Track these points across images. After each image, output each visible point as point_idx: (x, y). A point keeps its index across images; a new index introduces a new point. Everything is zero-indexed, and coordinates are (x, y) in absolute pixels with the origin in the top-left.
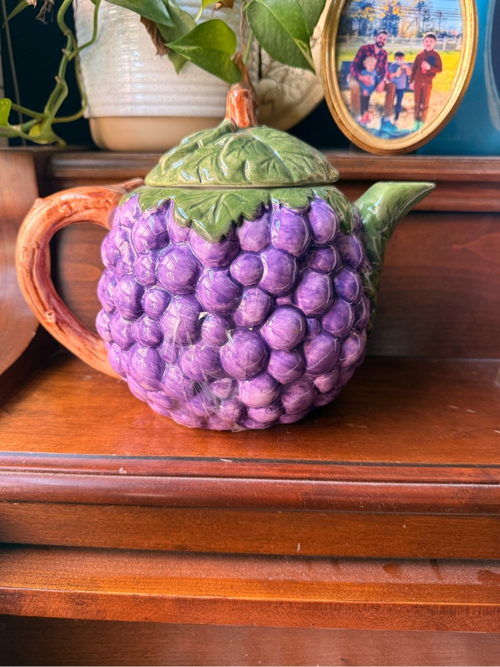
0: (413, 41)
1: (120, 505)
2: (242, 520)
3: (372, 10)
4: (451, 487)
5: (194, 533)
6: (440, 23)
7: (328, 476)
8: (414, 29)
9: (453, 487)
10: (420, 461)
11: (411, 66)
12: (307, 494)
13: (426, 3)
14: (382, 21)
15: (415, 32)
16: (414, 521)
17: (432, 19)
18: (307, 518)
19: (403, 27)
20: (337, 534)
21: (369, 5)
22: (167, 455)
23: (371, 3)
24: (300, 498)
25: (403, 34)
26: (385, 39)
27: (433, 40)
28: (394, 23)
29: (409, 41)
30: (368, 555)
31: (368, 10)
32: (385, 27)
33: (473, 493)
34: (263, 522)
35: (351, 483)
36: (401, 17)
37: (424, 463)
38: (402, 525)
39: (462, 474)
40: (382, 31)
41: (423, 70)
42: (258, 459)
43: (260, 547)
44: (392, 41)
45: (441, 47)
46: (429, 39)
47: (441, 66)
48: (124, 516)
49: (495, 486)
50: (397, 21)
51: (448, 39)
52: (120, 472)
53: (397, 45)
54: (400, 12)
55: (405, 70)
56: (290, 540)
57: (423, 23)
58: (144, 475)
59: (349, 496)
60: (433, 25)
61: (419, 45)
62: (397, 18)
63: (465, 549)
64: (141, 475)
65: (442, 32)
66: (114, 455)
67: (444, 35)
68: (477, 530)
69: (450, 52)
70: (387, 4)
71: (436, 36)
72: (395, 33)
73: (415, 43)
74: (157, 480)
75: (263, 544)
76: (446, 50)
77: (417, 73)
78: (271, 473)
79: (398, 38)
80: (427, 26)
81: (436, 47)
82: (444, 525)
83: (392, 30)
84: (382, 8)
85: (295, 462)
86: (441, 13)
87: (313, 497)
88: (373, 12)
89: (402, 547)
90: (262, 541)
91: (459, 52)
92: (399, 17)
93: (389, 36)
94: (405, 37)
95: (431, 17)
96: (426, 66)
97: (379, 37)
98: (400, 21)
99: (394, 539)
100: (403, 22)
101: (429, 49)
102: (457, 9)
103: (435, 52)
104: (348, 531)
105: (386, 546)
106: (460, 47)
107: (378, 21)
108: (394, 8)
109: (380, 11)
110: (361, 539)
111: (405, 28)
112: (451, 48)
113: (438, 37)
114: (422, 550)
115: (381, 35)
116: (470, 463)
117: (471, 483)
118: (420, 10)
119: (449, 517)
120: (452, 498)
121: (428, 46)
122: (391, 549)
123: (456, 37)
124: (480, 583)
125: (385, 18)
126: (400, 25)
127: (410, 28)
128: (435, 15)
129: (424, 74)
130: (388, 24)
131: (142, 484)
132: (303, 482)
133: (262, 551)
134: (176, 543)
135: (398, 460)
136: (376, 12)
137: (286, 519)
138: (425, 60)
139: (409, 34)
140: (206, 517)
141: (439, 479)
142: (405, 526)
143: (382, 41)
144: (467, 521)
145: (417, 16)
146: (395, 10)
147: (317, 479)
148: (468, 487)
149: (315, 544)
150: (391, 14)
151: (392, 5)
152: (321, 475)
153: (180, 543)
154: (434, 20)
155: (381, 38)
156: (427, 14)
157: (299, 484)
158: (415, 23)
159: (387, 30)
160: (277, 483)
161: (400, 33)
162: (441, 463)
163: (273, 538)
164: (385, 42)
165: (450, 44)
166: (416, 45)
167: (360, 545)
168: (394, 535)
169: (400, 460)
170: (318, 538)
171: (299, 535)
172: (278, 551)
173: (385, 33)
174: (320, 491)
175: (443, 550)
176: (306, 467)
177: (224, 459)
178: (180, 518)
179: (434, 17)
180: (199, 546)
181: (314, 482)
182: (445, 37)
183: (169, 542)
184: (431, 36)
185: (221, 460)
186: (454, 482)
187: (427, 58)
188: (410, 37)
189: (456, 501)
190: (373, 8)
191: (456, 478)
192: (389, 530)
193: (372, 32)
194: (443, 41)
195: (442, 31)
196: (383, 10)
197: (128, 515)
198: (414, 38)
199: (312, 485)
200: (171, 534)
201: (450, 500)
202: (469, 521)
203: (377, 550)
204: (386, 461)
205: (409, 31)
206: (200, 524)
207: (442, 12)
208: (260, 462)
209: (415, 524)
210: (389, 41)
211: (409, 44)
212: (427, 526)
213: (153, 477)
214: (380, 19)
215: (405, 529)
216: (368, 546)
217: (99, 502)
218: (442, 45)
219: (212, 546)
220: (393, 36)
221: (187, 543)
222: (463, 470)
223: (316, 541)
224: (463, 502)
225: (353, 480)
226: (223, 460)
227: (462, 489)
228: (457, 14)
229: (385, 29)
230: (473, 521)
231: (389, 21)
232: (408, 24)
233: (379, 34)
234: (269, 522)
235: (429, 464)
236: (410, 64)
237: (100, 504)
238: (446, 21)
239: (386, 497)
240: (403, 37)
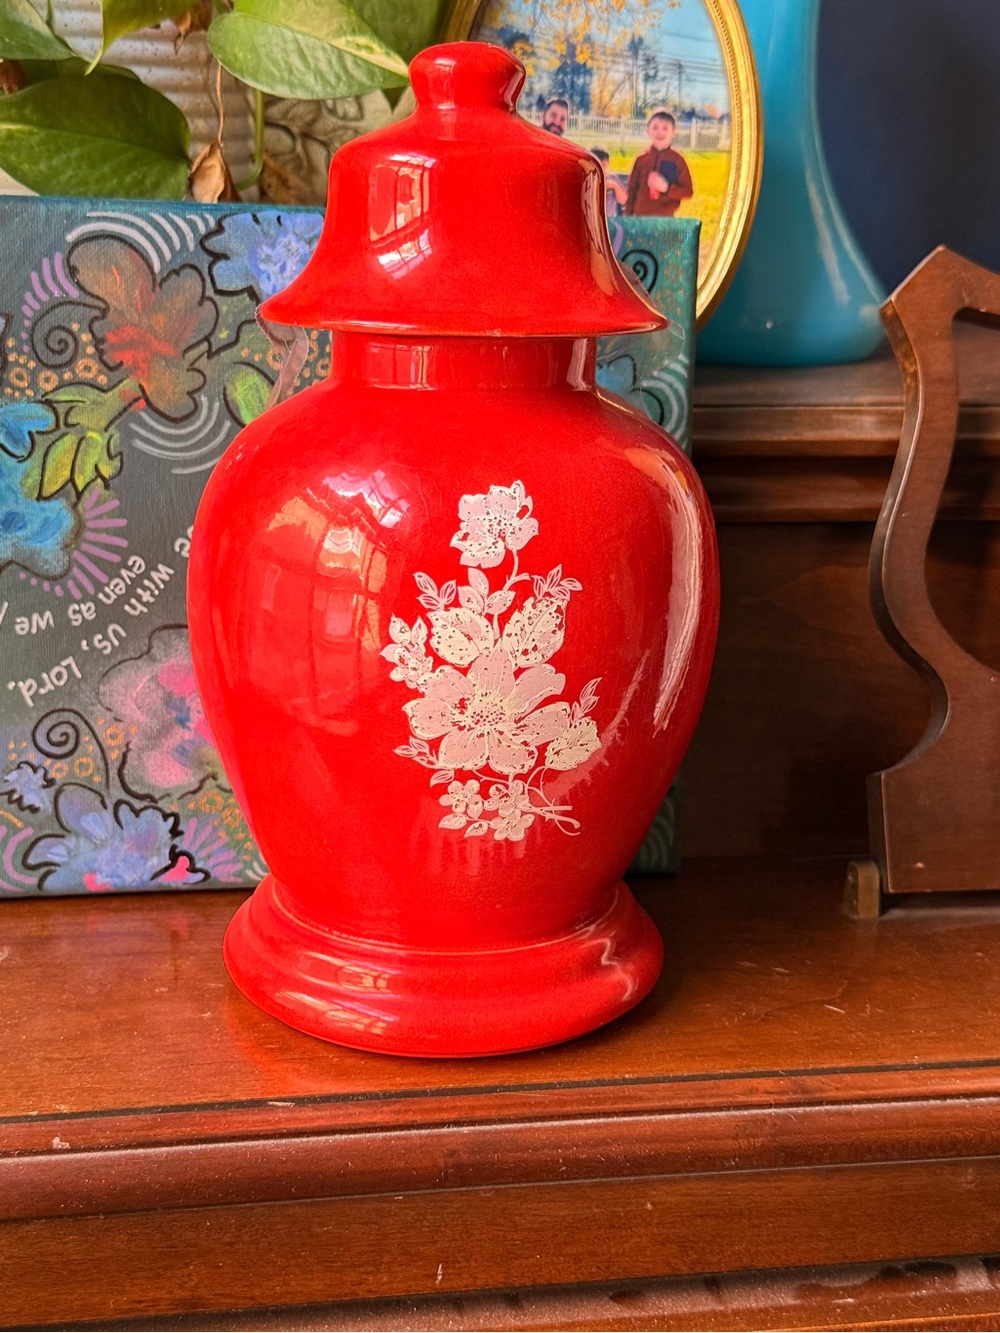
0: (626, 126)
1: (60, 1217)
2: (322, 1225)
3: (530, 50)
4: (732, 1116)
5: (218, 1267)
6: (680, 87)
7: (493, 1114)
8: (624, 97)
9: (736, 1117)
10: (672, 1071)
11: (627, 182)
12: (453, 1153)
13: (647, 42)
14: (554, 77)
15: (628, 103)
16: (667, 1194)
17: (664, 79)
18: (456, 1206)
19: (601, 92)
20: (516, 1237)
21: (523, 38)
22: (152, 1104)
23: (527, 33)
24: (441, 1162)
25: (603, 110)
26: (562, 119)
27: (670, 126)
28: (580, 81)
29: (617, 124)
30: (581, 1277)
31: (522, 49)
32: (560, 91)
33: (775, 1125)
34: (366, 1223)
35: (539, 1124)
36: (595, 70)
37: (679, 1074)
38: (644, 1204)
39: (752, 1091)
40: (555, 98)
41: (652, 192)
42: (349, 1095)
43: (359, 1284)
44: (580, 124)
45: (687, 141)
46: (657, 121)
47: (691, 185)
48: (66, 1243)
49: (817, 1108)
50: (588, 78)
51: (701, 123)
52: (55, 1147)
53: (591, 132)
54: (592, 58)
55: (613, 190)
56: (421, 1260)
57: (645, 87)
58: (109, 1149)
59: (536, 1149)
60: (667, 91)
61: (639, 134)
62: (588, 72)
63: (772, 1247)
64: (102, 1149)
65: (688, 110)
66: (35, 1113)
67: (690, 115)
68: (790, 1203)
69: (706, 154)
70: (562, 38)
71: (675, 118)
72: (584, 104)
73: (631, 131)
74: (138, 1157)
75: (365, 1276)
76: (698, 150)
77: (640, 197)
78: (378, 1119)
79: (593, 116)
80: (653, 92)
81: (676, 139)
82: (725, 1198)
83: (577, 99)
84: (551, 46)
85: (424, 1093)
86: (680, 66)
87: (465, 1157)
88: (533, 54)
89: (648, 1253)
90: (362, 1269)
91: (724, 155)
92: (592, 68)
93: (572, 113)
94: (608, 116)
95: (661, 74)
96: (658, 183)
97: (549, 112)
98: (595, 78)
99: (631, 1237)
100: (601, 82)
101: (661, 145)
102: (715, 60)
103: (674, 152)
104: (537, 1225)
105: (617, 1255)
106: (728, 142)
107: (545, 75)
108: (579, 49)
109: (547, 54)
110: (566, 1243)
111: (606, 95)
112: (708, 143)
113: (680, 118)
114: (688, 1255)
115: (554, 108)
116: (769, 1069)
117: (770, 1106)
118: (635, 54)
119: (733, 1179)
120: (736, 1137)
121: (660, 138)
122: (627, 1259)
123: (715, 121)
124: (798, 1302)
125: (560, 70)
126: (595, 88)
127: (617, 95)
128: (668, 70)
129: (654, 200)
130: (568, 84)
131: (107, 1166)
132: (444, 1130)
133: (362, 1292)
134: (179, 1294)
135: (628, 1073)
136: (539, 54)
137: (412, 1213)
138: (654, 169)
139: (615, 109)
140: (245, 1226)
141: (710, 1102)
142: (649, 1206)
143: (558, 122)
144: (768, 1185)
145: (629, 69)
146: (582, 52)
147: (472, 1123)
148: (764, 1114)
149: (473, 1264)
150: (573, 62)
151: (573, 40)
152: (479, 1114)
153: (188, 1294)
154: (667, 81)
155: (554, 115)
156: (652, 66)
157: (436, 1136)
158: (627, 85)
159: (566, 98)
160: (391, 1138)
161: (595, 105)
162: (712, 1072)
163: (385, 1259)
164: (565, 126)
165: (705, 136)
166: (633, 134)
167: (563, 1256)
168: (631, 1228)
169: (634, 1072)
170: (478, 1249)
171: (438, 1246)
172: (398, 1289)
173: (563, 104)
174: (478, 1145)
175: (729, 1253)
176: (448, 1101)
177: (276, 1101)
178: (190, 1235)
179: (667, 74)
180: (229, 1296)
181: (465, 1130)
182: (694, 120)
183: (163, 1294)
184: (663, 115)
185: (271, 1103)
186: (738, 1107)
187: (658, 165)
188: (619, 117)
189: (743, 1143)
190: (532, 46)
191: (741, 1099)
192: (619, 1217)
193: (534, 100)
194: (690, 128)
195: (687, 105)
196: (554, 51)
197: (73, 1240)
198: (627, 118)
199: (464, 1135)
200: (169, 1274)
201: (730, 1142)
202: (774, 1184)
203: (600, 1265)
204: (606, 1077)
205: (614, 102)
206: (231, 1244)
207: (683, 63)
208: (352, 1100)
209: (670, 1199)
210: (573, 123)
211: (618, 133)
212: (692, 1202)
213: (129, 1151)
214: (549, 73)
215: (650, 1213)
216: (581, 1257)
217: (13, 1214)
218: (689, 137)
219: (257, 1292)
220: (581, 112)
221: (203, 1292)
222: (755, 1082)
223: (475, 1256)
224: (757, 1145)
225: (542, 1119)
226: (274, 1103)
227: (755, 1120)
228: (716, 70)
229: (561, 95)
230: (781, 1183)
231: (569, 77)
232: (610, 82)
233: (550, 105)
234: (376, 1224)
235: (688, 1076)
236: (622, 177)
237: (15, 1220)
238: (692, 83)
239: (608, 1144)
240: (603, 116)
